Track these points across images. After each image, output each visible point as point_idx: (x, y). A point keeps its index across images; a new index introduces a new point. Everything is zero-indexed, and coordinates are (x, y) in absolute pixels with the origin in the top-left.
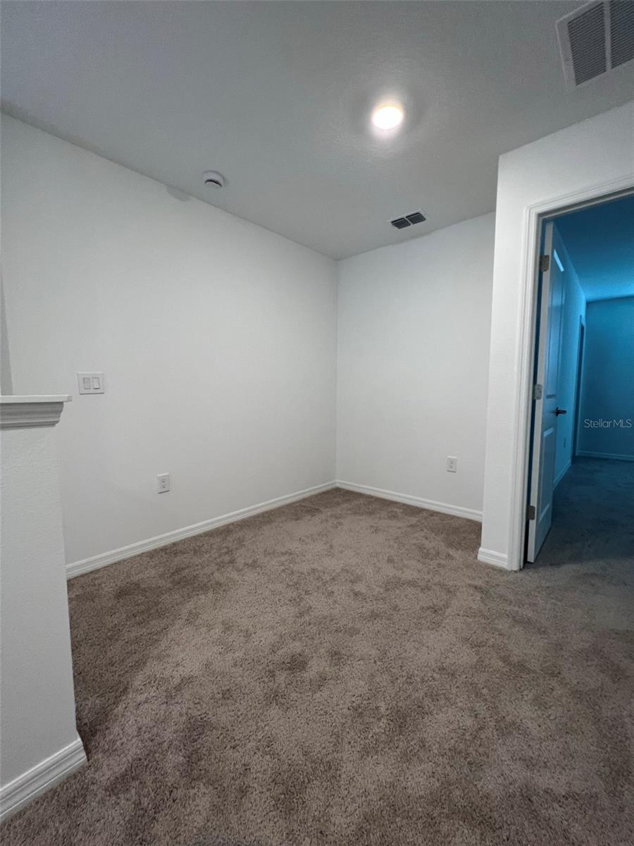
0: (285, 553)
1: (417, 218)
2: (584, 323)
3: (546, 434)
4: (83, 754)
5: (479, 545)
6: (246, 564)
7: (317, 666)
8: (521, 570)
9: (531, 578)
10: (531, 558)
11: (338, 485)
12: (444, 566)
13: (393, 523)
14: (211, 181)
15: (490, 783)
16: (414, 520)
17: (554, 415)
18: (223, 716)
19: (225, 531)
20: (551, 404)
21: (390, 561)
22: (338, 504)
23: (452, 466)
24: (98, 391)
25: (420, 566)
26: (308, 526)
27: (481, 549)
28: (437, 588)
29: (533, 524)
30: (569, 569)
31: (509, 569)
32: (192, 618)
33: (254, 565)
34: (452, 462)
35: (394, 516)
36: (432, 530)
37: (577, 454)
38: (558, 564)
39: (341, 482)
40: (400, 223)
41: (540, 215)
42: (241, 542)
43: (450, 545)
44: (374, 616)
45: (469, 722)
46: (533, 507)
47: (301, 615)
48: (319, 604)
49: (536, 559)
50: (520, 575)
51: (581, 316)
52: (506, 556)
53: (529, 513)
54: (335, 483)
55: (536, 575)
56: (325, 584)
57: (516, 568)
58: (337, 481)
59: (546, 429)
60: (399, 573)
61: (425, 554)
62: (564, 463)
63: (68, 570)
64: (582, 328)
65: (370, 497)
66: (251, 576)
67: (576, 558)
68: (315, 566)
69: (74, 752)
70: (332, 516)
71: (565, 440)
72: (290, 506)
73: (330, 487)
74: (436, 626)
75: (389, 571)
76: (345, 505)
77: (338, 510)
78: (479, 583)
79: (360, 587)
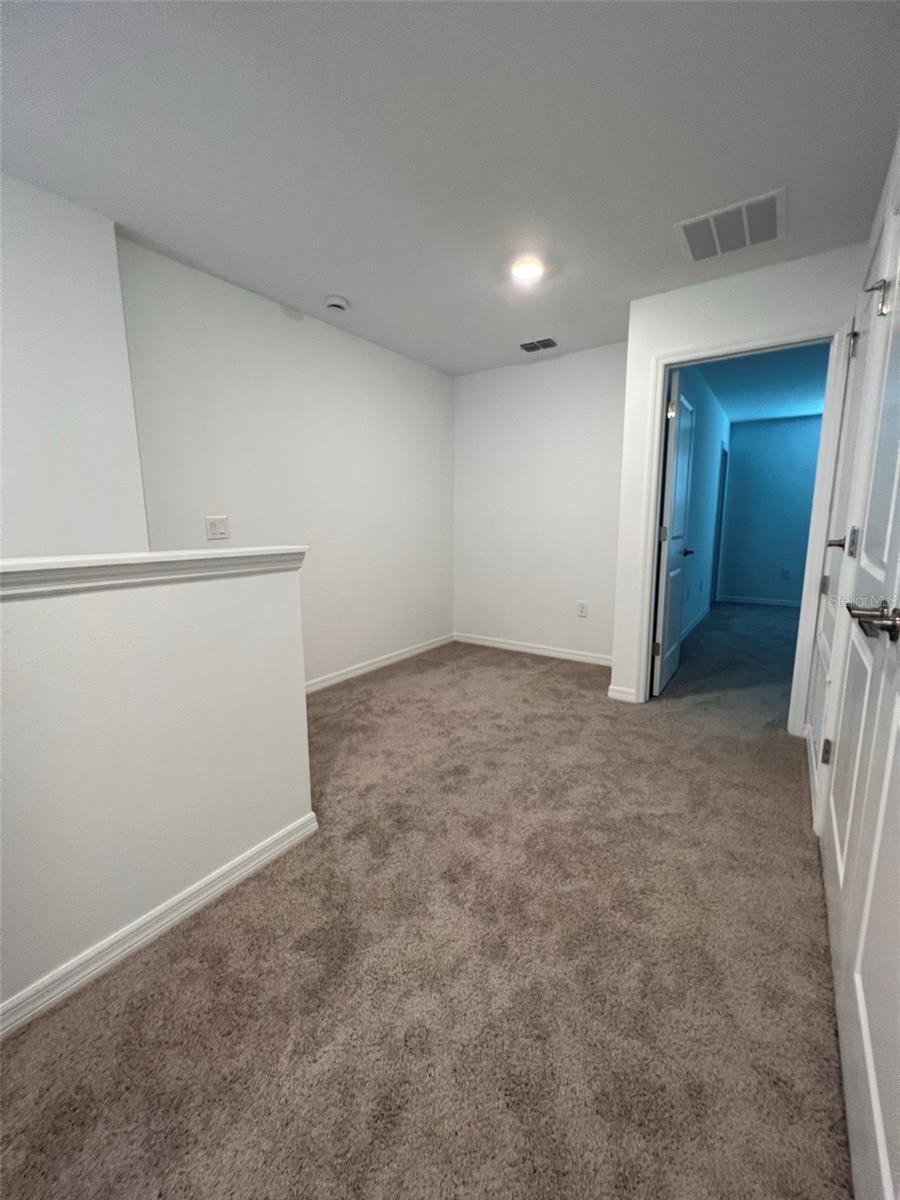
0: (421, 701)
1: (548, 344)
2: (727, 449)
3: (672, 574)
4: (316, 823)
5: (609, 684)
6: (384, 711)
7: (476, 771)
8: (646, 702)
9: (655, 707)
10: (656, 692)
11: (456, 638)
12: (576, 703)
13: (523, 671)
14: (335, 306)
15: (615, 814)
16: (544, 668)
17: (682, 555)
18: (414, 801)
19: (348, 685)
20: (679, 545)
21: (525, 701)
22: (461, 657)
23: (582, 611)
24: (223, 536)
25: (554, 704)
26: (434, 678)
27: (611, 687)
28: (572, 719)
29: (658, 659)
30: (689, 700)
31: (636, 702)
32: (352, 751)
33: (392, 711)
34: (583, 607)
35: (523, 666)
36: (564, 675)
37: (717, 600)
38: (680, 697)
39: (459, 635)
40: (529, 348)
41: (666, 366)
42: (370, 694)
43: (582, 686)
44: (518, 740)
45: (600, 790)
46: (658, 645)
47: (452, 743)
48: (467, 736)
49: (661, 693)
50: (647, 706)
51: (722, 443)
52: (633, 691)
53: (655, 649)
54: (453, 636)
55: (659, 706)
56: (467, 720)
57: (642, 700)
58: (455, 633)
59: (672, 570)
60: (535, 710)
61: (558, 695)
62: (700, 608)
63: (307, 687)
64: (724, 454)
65: (495, 649)
66: (392, 720)
67: (697, 691)
68: (454, 709)
69: (309, 822)
70: (458, 668)
71: (702, 582)
72: (409, 660)
73: (450, 640)
74: (571, 743)
75: (527, 710)
76: (468, 658)
77: (463, 662)
78: (610, 713)
79: (503, 722)
